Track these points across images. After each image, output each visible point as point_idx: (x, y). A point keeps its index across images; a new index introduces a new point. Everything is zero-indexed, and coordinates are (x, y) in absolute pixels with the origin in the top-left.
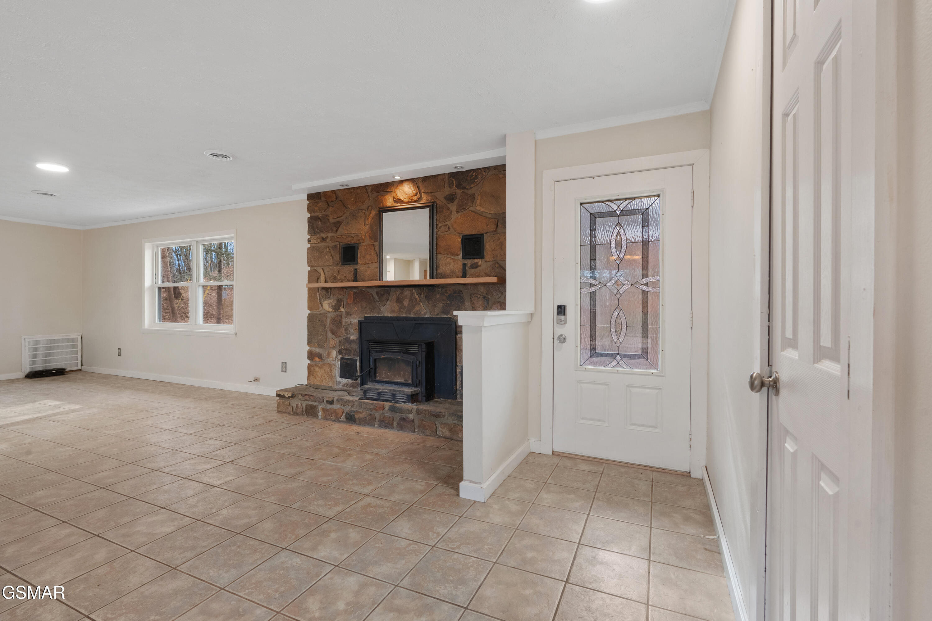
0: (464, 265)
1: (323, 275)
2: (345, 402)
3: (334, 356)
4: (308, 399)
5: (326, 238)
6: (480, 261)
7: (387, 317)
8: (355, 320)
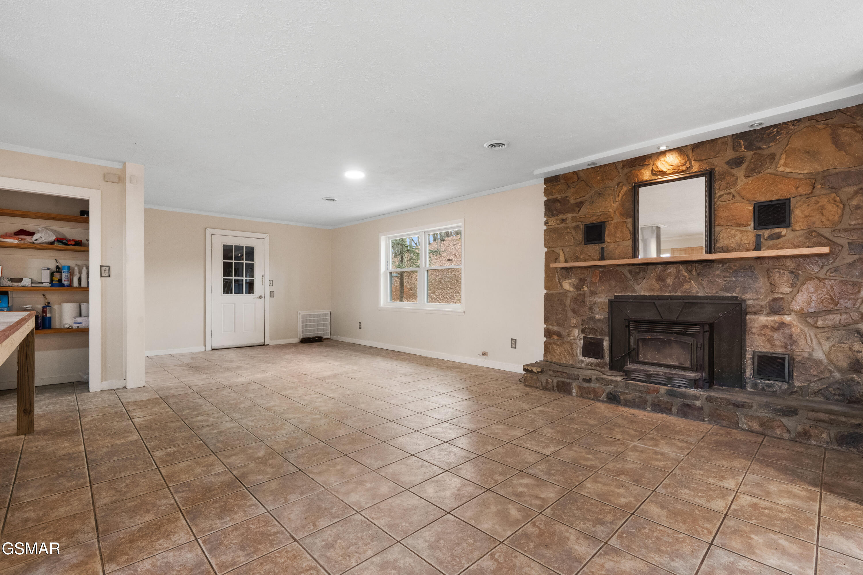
0: (758, 236)
1: (563, 255)
2: (608, 382)
3: (576, 335)
4: (560, 375)
5: (566, 219)
6: (784, 231)
7: (644, 296)
8: (603, 299)
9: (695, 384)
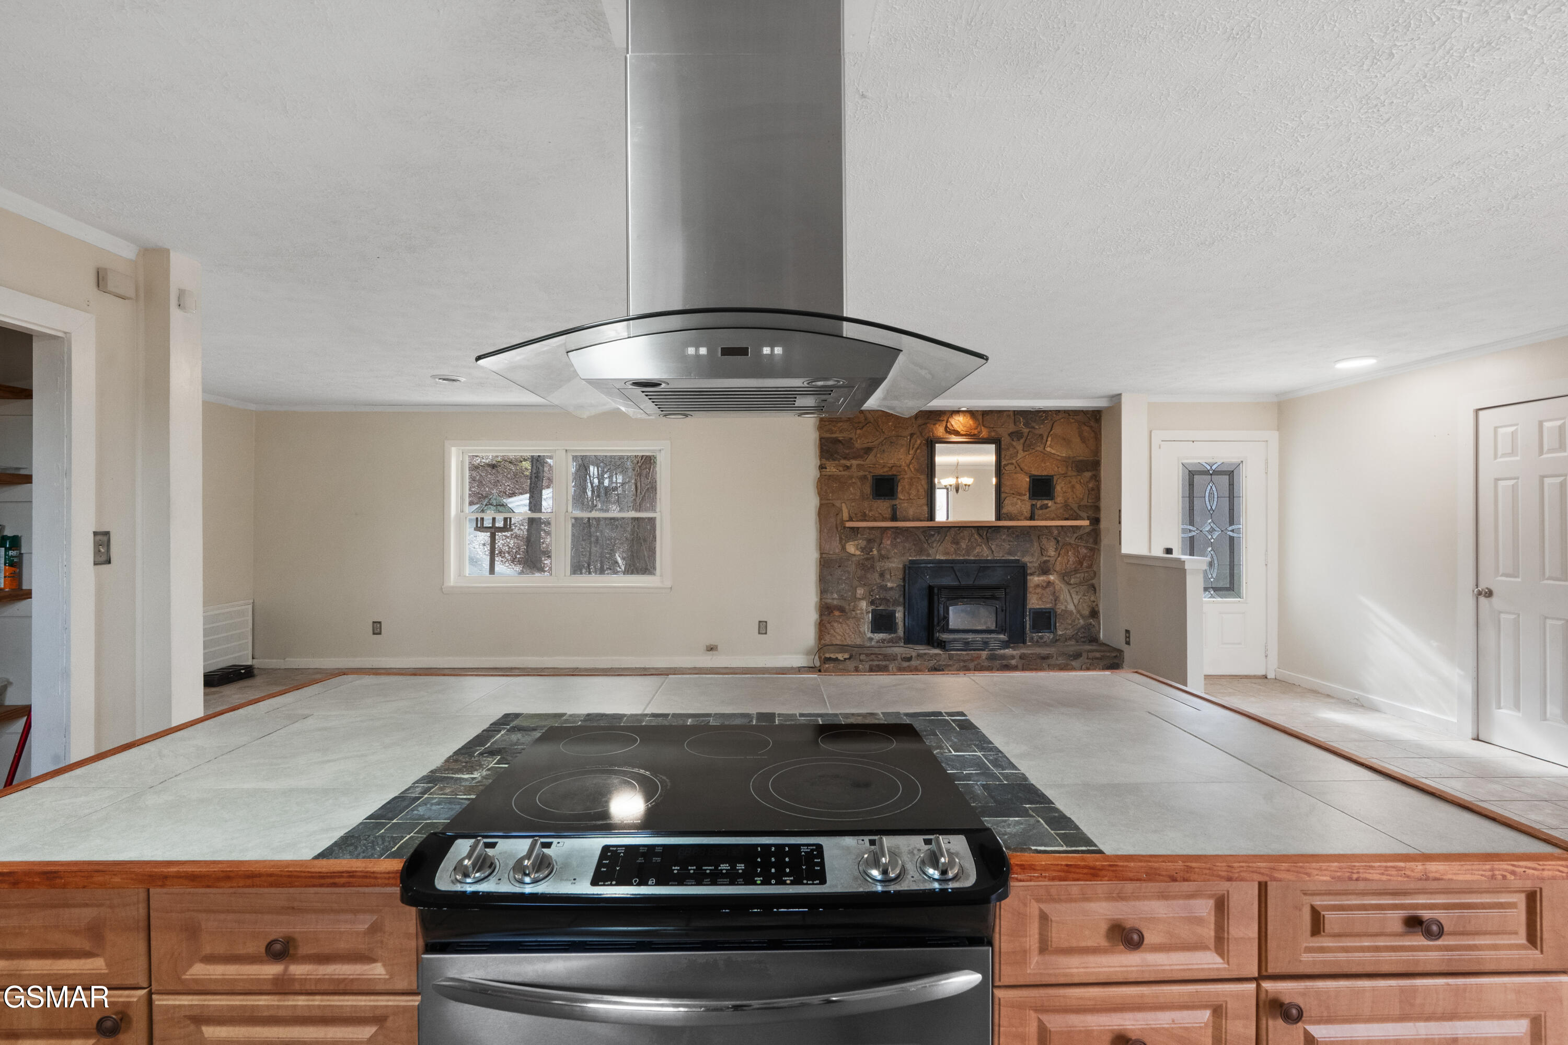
0: (1033, 505)
1: (846, 510)
3: (864, 607)
4: (875, 659)
5: (851, 466)
6: (1050, 503)
7: (939, 560)
8: (895, 564)
9: (1006, 645)
